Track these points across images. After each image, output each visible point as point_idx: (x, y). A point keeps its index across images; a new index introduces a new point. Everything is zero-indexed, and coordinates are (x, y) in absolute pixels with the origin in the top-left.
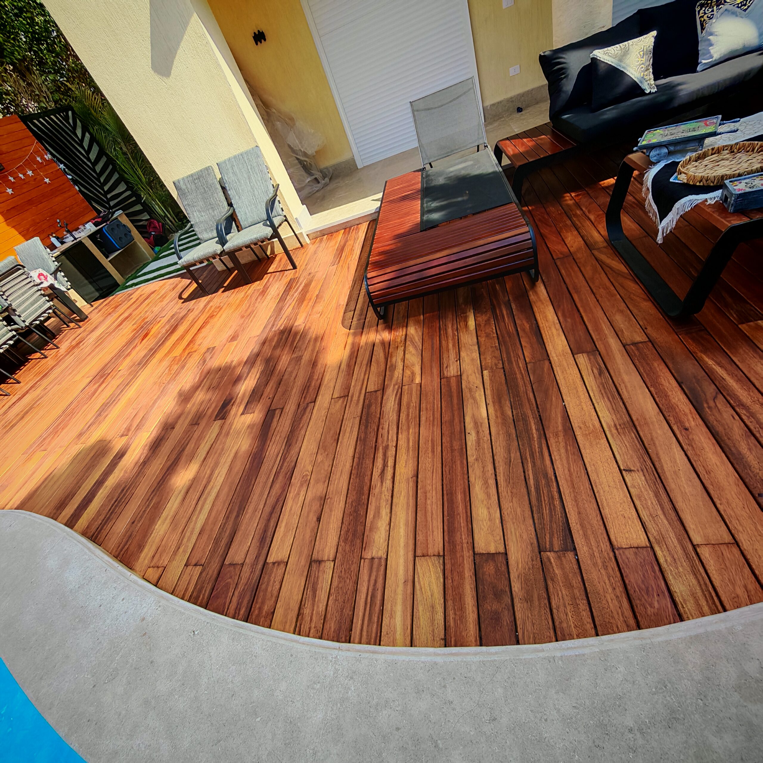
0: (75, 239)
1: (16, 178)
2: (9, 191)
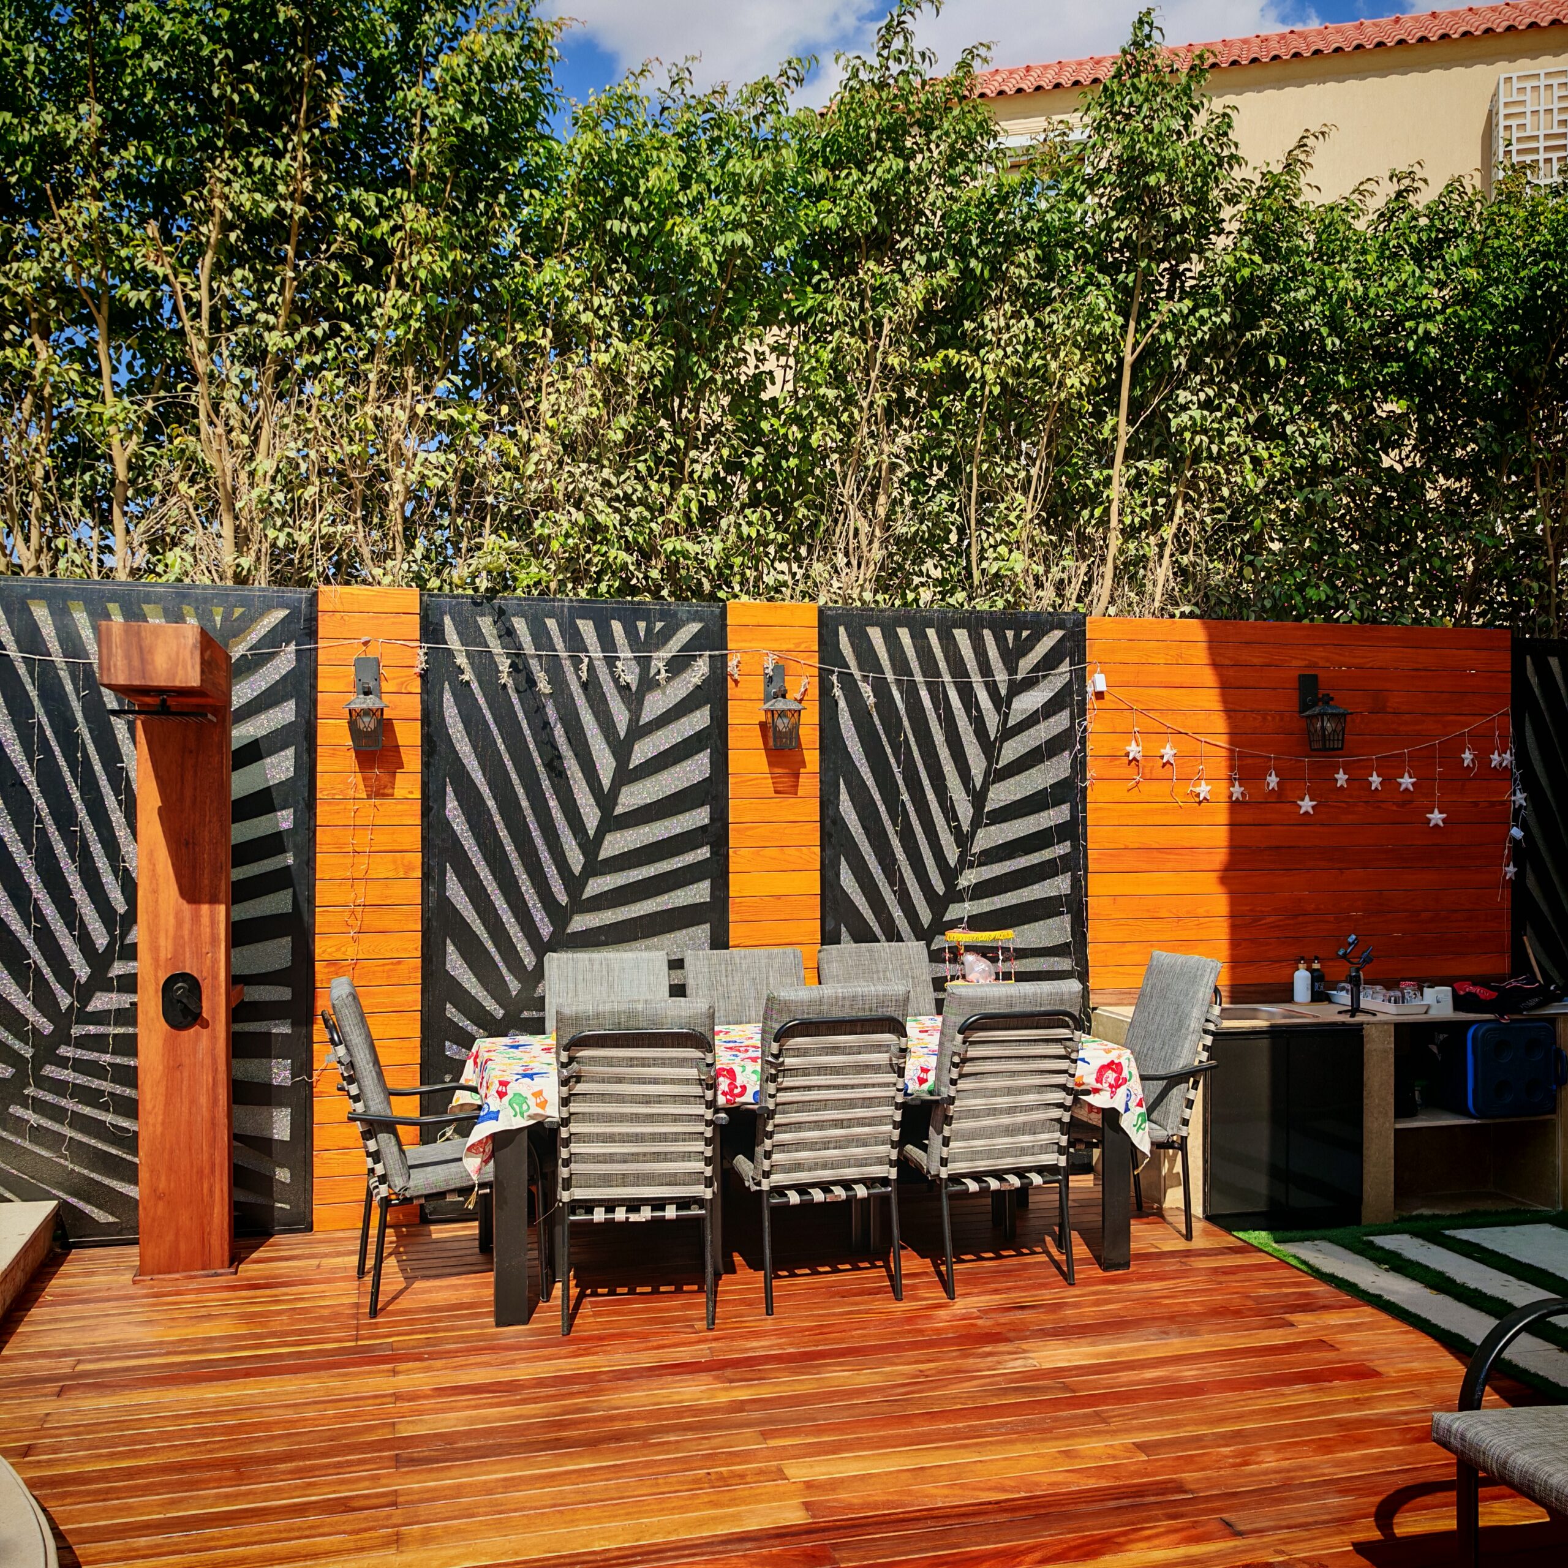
0: (1355, 1010)
1: (1359, 781)
2: (1307, 805)
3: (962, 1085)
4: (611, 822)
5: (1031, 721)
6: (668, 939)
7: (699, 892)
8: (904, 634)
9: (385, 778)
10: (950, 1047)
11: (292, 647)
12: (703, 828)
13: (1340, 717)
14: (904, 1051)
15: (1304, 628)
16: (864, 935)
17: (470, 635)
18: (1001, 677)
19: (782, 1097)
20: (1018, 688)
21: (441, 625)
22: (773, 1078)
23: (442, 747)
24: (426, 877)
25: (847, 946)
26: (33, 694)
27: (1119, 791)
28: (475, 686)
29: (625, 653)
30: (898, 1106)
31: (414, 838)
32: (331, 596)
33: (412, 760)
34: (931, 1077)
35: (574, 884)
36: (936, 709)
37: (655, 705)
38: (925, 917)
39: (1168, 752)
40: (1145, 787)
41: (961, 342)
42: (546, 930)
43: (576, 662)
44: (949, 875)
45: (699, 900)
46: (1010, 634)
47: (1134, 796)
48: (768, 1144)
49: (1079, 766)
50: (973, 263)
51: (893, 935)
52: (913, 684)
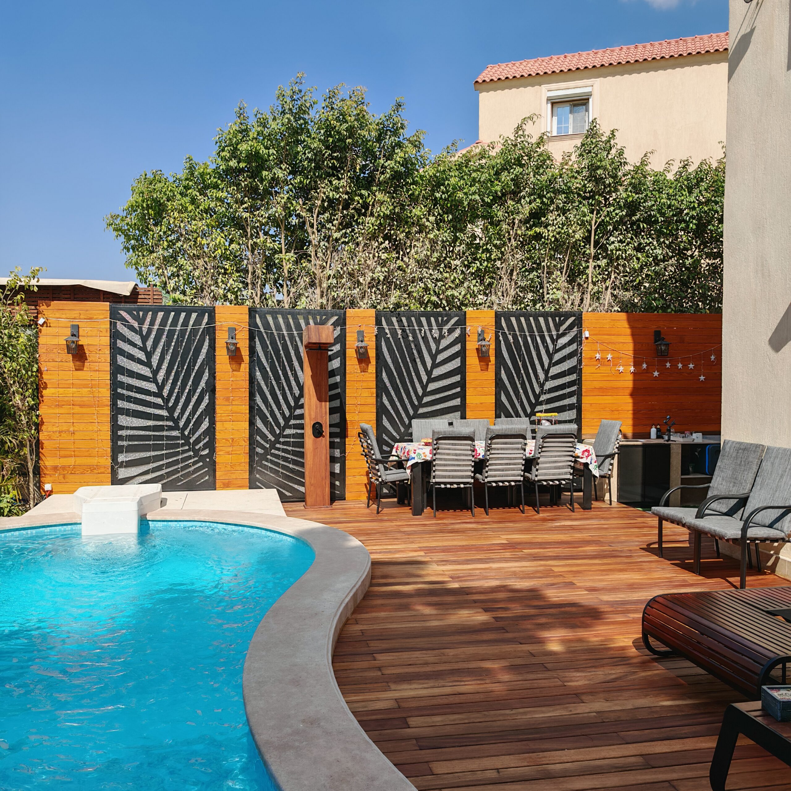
0: (669, 440)
1: (674, 365)
2: (656, 374)
3: (542, 454)
4: (431, 380)
5: (564, 347)
6: (448, 416)
7: (457, 402)
8: (522, 319)
9: (366, 366)
10: (538, 443)
11: (339, 328)
12: (458, 382)
13: (667, 345)
14: (526, 444)
15: (655, 315)
16: (508, 415)
17: (389, 323)
18: (554, 333)
19: (491, 456)
20: (559, 336)
21: (381, 320)
22: (489, 450)
23: (382, 357)
24: (377, 396)
25: (503, 418)
26: (268, 342)
27: (593, 369)
28: (391, 339)
29: (435, 327)
30: (524, 460)
31: (373, 384)
32: (350, 312)
33: (373, 361)
34: (533, 452)
35: (420, 399)
36: (533, 343)
37: (444, 343)
38: (529, 410)
39: (609, 357)
40: (602, 368)
41: (540, 224)
42: (411, 412)
43: (420, 330)
44: (537, 397)
45: (456, 404)
46: (557, 319)
47: (598, 371)
48: (487, 469)
49: (580, 362)
50: (545, 200)
51: (518, 415)
52: (525, 336)
